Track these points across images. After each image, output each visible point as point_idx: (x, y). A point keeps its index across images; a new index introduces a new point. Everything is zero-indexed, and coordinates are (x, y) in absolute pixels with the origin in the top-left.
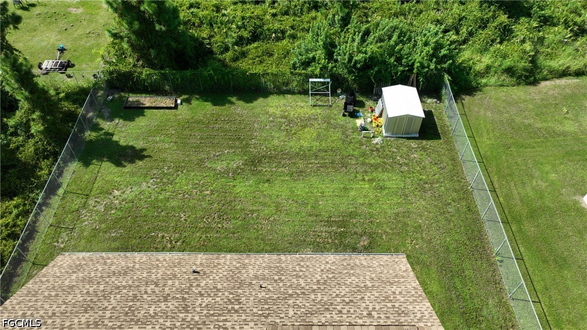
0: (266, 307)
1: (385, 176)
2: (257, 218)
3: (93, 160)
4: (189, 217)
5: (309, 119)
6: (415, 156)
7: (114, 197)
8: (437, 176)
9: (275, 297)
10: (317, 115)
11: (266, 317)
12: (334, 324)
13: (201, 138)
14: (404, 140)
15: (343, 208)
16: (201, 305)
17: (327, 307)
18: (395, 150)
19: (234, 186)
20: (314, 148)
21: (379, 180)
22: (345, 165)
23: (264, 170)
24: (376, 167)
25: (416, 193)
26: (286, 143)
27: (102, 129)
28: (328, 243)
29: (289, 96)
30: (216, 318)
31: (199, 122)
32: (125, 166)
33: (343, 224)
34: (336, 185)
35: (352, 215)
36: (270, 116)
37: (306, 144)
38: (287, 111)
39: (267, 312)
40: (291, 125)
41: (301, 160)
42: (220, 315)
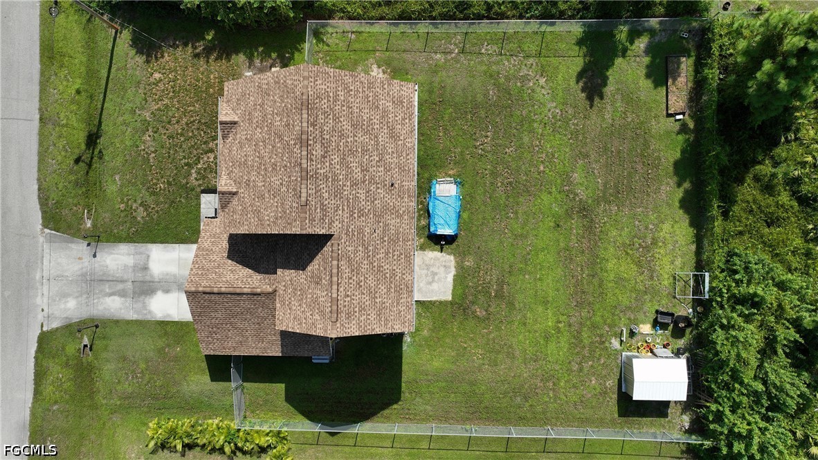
0: (356, 233)
1: (564, 344)
2: (507, 218)
3: (586, 47)
4: (509, 155)
5: (652, 271)
6: (593, 382)
7: (537, 80)
8: (564, 398)
9: (366, 239)
10: (658, 280)
11: (346, 234)
12: (340, 274)
13: (619, 152)
14: (618, 374)
15: (520, 297)
16: (358, 193)
17: (355, 270)
18: (602, 362)
19: (550, 193)
20: (605, 274)
21: (558, 338)
22: (579, 305)
23: (573, 222)
24: (577, 336)
25: (540, 371)
26: (612, 244)
27: (632, 43)
28: (478, 281)
29: (693, 247)
30: (346, 204)
31: (646, 145)
32: (577, 82)
33: (500, 295)
34: (551, 293)
35: (511, 305)
36: (656, 226)
37: (610, 265)
38: (666, 245)
39: (351, 234)
40: (641, 250)
41: (588, 260)
42: (348, 206)
